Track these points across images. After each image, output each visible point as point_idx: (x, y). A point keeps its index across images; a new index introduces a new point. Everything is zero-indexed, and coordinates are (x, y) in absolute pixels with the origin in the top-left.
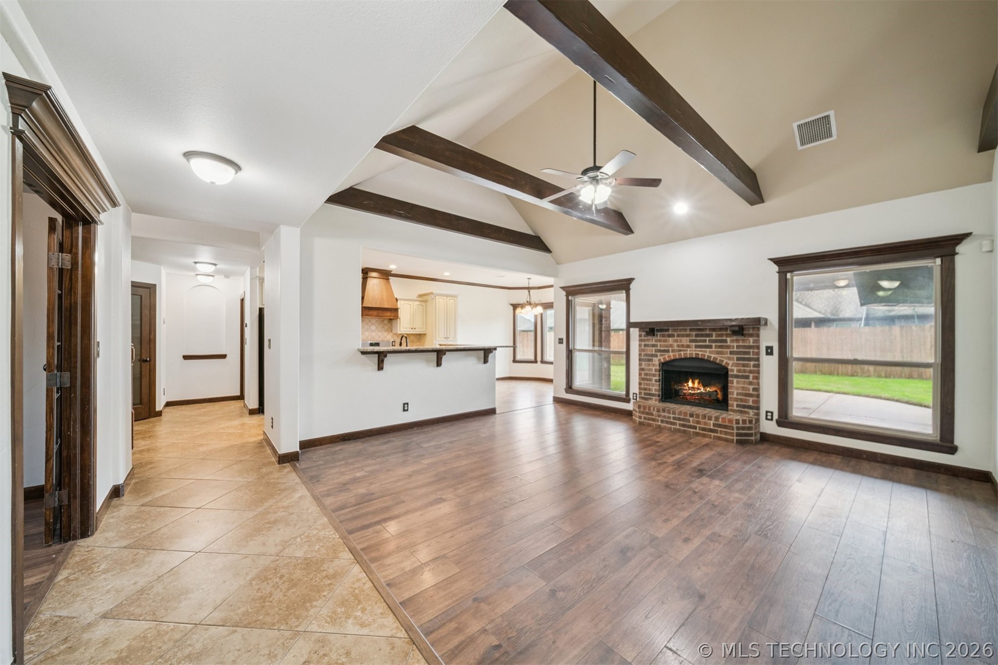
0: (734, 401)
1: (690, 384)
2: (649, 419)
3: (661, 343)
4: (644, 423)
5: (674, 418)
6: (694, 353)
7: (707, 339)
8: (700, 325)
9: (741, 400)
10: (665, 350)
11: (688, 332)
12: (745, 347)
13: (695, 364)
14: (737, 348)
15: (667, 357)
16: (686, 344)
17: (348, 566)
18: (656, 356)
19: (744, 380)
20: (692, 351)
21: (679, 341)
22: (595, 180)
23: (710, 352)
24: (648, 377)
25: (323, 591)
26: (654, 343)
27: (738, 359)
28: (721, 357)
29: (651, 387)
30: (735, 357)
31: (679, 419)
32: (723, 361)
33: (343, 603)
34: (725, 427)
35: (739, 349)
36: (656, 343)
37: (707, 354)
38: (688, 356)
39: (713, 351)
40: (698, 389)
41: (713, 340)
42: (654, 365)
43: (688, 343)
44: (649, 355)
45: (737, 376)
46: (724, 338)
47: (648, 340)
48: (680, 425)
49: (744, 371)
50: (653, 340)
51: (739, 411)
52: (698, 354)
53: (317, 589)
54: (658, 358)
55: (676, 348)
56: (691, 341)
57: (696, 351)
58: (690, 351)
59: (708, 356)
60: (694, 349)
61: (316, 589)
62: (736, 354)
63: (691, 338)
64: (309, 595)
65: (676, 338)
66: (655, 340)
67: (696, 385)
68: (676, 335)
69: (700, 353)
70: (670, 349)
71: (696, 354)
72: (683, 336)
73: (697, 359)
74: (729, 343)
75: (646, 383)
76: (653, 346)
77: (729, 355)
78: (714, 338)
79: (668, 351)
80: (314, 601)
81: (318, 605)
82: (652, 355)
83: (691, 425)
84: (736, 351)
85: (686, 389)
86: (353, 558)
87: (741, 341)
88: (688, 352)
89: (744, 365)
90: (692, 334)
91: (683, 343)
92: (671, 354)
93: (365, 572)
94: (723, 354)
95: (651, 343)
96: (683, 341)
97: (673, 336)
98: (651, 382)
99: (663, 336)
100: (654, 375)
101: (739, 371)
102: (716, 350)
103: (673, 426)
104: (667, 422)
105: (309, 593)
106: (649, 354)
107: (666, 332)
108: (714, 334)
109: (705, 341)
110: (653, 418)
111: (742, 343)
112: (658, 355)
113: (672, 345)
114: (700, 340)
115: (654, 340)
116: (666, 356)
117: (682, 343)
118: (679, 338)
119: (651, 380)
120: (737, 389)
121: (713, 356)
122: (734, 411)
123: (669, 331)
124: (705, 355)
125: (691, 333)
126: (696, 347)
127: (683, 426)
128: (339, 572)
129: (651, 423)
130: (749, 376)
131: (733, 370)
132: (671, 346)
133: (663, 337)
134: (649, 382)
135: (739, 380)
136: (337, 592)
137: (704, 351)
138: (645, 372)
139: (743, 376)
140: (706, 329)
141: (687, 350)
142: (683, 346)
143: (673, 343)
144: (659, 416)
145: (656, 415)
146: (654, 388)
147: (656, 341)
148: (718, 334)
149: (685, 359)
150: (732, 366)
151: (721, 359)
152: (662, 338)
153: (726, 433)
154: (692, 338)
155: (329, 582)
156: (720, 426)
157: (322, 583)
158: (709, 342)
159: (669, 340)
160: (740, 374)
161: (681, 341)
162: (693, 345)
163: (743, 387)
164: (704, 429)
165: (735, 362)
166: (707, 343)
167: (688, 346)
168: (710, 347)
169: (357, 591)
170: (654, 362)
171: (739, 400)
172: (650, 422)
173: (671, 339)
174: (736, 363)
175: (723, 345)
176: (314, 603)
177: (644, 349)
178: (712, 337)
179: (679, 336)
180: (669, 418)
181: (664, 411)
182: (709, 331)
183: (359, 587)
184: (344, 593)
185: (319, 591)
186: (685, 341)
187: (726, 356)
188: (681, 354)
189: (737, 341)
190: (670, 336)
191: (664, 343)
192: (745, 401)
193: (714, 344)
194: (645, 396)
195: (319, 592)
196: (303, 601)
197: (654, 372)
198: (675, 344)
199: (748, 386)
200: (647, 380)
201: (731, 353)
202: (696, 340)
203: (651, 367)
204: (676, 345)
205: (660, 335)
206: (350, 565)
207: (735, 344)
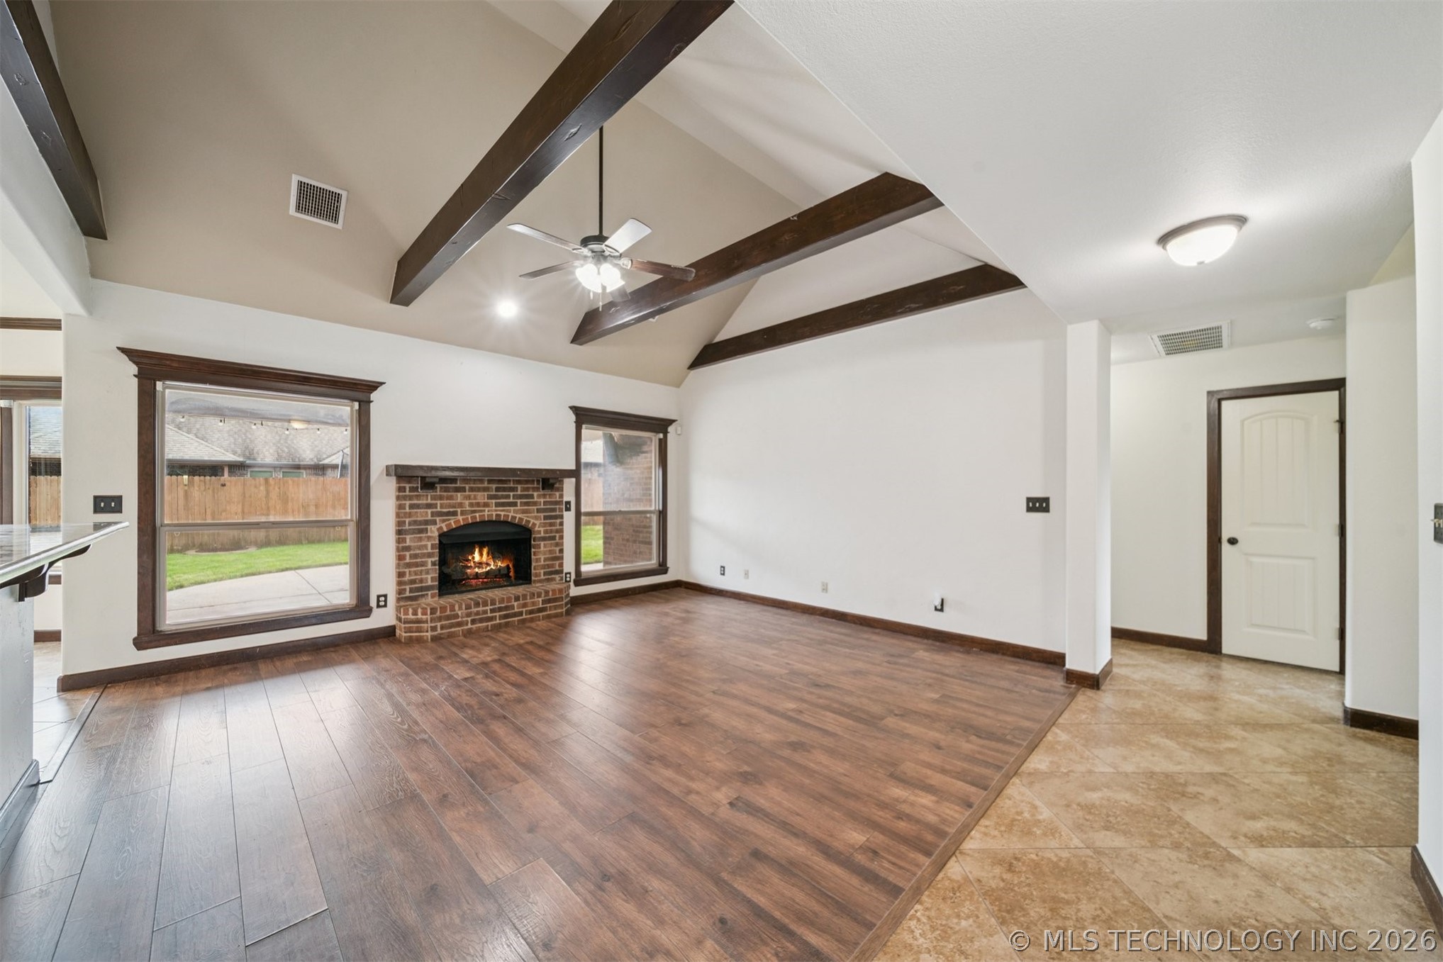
0: (542, 569)
1: (477, 557)
2: (451, 626)
3: (442, 502)
4: (442, 636)
5: (492, 611)
6: (494, 513)
7: (511, 494)
8: (519, 476)
9: (549, 566)
10: (449, 512)
11: (486, 485)
12: (551, 503)
13: (488, 530)
14: (544, 505)
15: (453, 524)
16: (483, 501)
17: (972, 856)
18: (434, 523)
19: (550, 542)
20: (492, 511)
21: (472, 497)
22: (600, 257)
23: (515, 512)
24: (419, 560)
25: (1033, 860)
26: (429, 501)
27: (546, 518)
28: (527, 517)
29: (424, 576)
30: (542, 515)
31: (500, 609)
32: (529, 522)
33: (1027, 832)
34: (555, 600)
35: (547, 505)
36: (434, 502)
37: (511, 514)
38: (486, 519)
39: (518, 510)
40: (488, 564)
41: (517, 495)
42: (429, 538)
43: (486, 500)
44: (421, 523)
45: (544, 539)
46: (531, 493)
47: (418, 497)
48: (501, 617)
49: (551, 531)
50: (427, 496)
51: (546, 579)
52: (500, 515)
53: (1035, 869)
54: (438, 526)
55: (468, 508)
56: (490, 497)
57: (496, 511)
58: (488, 511)
59: (512, 517)
60: (494, 508)
61: (1038, 870)
62: (543, 512)
63: (489, 493)
64: (1051, 872)
65: (467, 493)
66: (431, 496)
67: (485, 558)
68: (467, 488)
69: (502, 513)
70: (459, 510)
71: (497, 515)
72: (479, 490)
73: (498, 523)
74: (536, 499)
75: (415, 572)
76: (429, 506)
77: (536, 514)
78: (519, 493)
79: (455, 514)
80: (1052, 861)
81: (1052, 855)
82: (427, 522)
83: (515, 612)
84: (543, 509)
85: (471, 567)
86: (954, 858)
87: (548, 497)
88: (486, 513)
89: (551, 525)
90: (492, 488)
91: (480, 501)
92: (460, 518)
93: (969, 834)
94: (530, 513)
95: (425, 502)
96: (479, 497)
97: (463, 490)
98: (423, 568)
99: (447, 490)
100: (430, 555)
101: (546, 532)
102: (522, 508)
103: (490, 624)
104: (481, 620)
105: (1049, 874)
106: (420, 521)
107: (451, 483)
108: (519, 487)
109: (508, 497)
110: (458, 622)
111: (550, 498)
112: (438, 522)
113: (462, 503)
114: (502, 495)
115: (429, 497)
116: (452, 522)
117: (477, 501)
118: (472, 494)
119: (423, 564)
120: (545, 554)
121: (518, 516)
122: (540, 581)
123: (456, 483)
124: (508, 516)
125: (490, 485)
126: (497, 505)
127: (506, 616)
128: (990, 860)
129: (454, 632)
130: (555, 536)
131: (539, 532)
132: (461, 505)
133: (445, 491)
134: (420, 568)
135: (546, 542)
136: (1021, 847)
137: (508, 511)
138: (412, 552)
139: (549, 537)
140: (510, 481)
141: (484, 511)
142: (478, 504)
143: (463, 501)
144: (468, 615)
145: (464, 615)
146: (429, 577)
147: (433, 498)
148: (524, 488)
149: (483, 523)
150: (539, 527)
151: (528, 519)
152: (445, 494)
153: (556, 608)
154: (492, 493)
155: (1015, 862)
156: (549, 601)
157: (1024, 869)
158: (513, 498)
159: (457, 495)
160: (547, 535)
161: (475, 498)
162: (492, 503)
163: (550, 551)
164: (531, 612)
165: (542, 521)
166: (511, 500)
167: (486, 505)
168: (515, 504)
169: (1003, 828)
170: (429, 534)
171: (546, 567)
172: (453, 630)
173: (459, 494)
174: (544, 523)
175: (530, 502)
176: (1055, 859)
177: (410, 513)
178: (517, 491)
179: (472, 490)
180: (485, 612)
181: (477, 604)
182: (513, 484)
183: (996, 829)
184: (1015, 839)
185: (1037, 865)
186: (481, 497)
187: (533, 515)
188: (475, 517)
189: (544, 496)
190: (457, 490)
191: (448, 501)
192: (552, 566)
193: (519, 501)
194: (411, 595)
195: (1037, 863)
196: (1064, 873)
197: (430, 550)
198: (467, 502)
199: (555, 548)
200: (417, 565)
201: (538, 511)
202: (497, 495)
203: (423, 543)
204: (467, 504)
205: (441, 488)
206: (968, 855)
207: (542, 500)
